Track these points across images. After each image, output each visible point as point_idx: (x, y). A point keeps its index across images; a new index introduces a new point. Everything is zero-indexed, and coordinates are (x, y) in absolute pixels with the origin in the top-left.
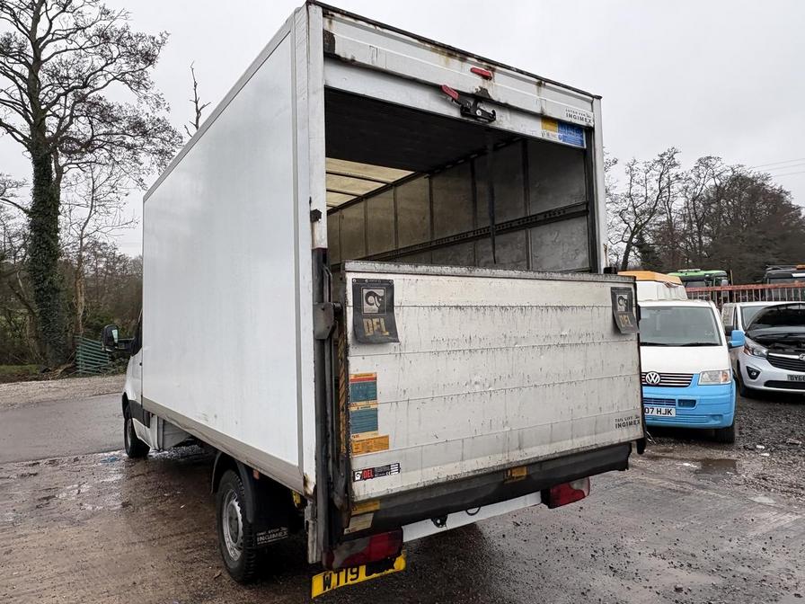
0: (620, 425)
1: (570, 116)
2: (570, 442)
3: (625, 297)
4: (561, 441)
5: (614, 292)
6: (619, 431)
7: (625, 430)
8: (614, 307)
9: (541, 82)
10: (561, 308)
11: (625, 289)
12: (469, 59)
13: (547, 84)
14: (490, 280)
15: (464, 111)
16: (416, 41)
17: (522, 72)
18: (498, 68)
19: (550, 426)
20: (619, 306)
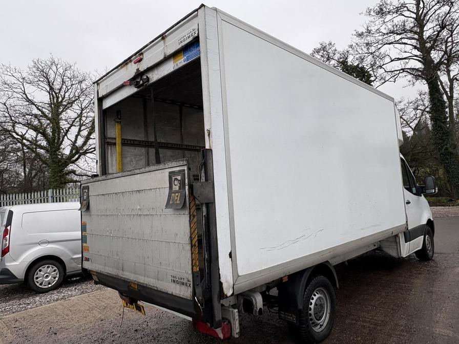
0: (174, 281)
1: (181, 42)
2: (143, 278)
3: (179, 178)
4: (140, 275)
5: (171, 174)
6: (173, 285)
7: (178, 286)
8: (171, 187)
9: (163, 37)
10: (139, 191)
11: (180, 171)
12: (132, 59)
13: (167, 34)
14: (112, 180)
15: (137, 86)
16: (116, 70)
17: (153, 41)
18: (143, 51)
19: (133, 264)
20: (174, 186)
